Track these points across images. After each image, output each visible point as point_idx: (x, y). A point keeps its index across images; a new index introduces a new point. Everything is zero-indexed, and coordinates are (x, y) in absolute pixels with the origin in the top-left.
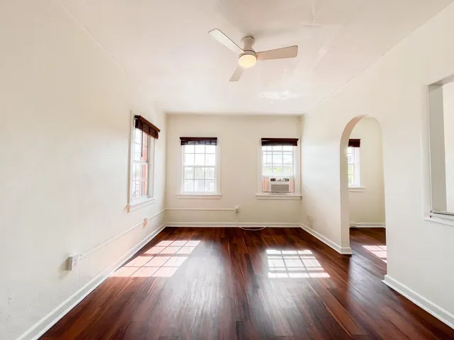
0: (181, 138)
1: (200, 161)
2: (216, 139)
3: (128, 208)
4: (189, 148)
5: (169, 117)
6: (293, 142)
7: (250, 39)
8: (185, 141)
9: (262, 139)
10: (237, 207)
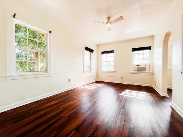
0: (101, 52)
1: (108, 59)
2: (113, 51)
3: (83, 72)
4: (105, 55)
5: (98, 46)
6: (149, 48)
7: (109, 18)
8: (103, 53)
9: (133, 49)
10: (122, 76)
